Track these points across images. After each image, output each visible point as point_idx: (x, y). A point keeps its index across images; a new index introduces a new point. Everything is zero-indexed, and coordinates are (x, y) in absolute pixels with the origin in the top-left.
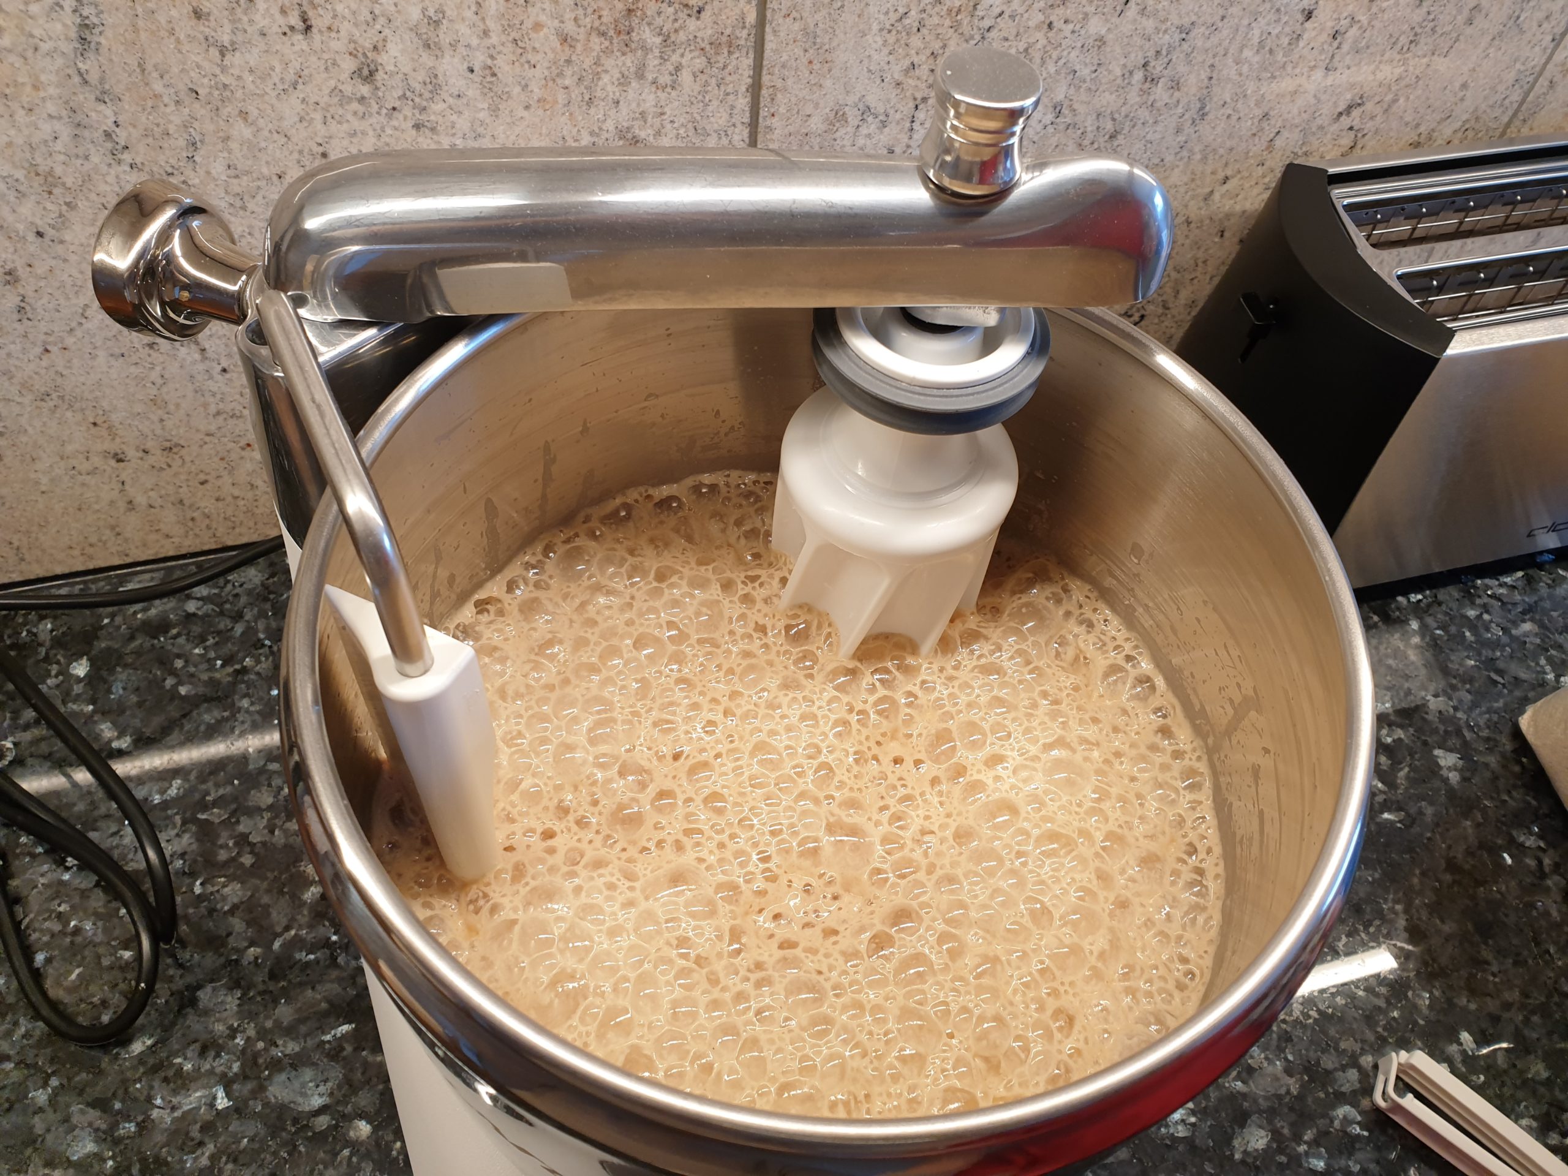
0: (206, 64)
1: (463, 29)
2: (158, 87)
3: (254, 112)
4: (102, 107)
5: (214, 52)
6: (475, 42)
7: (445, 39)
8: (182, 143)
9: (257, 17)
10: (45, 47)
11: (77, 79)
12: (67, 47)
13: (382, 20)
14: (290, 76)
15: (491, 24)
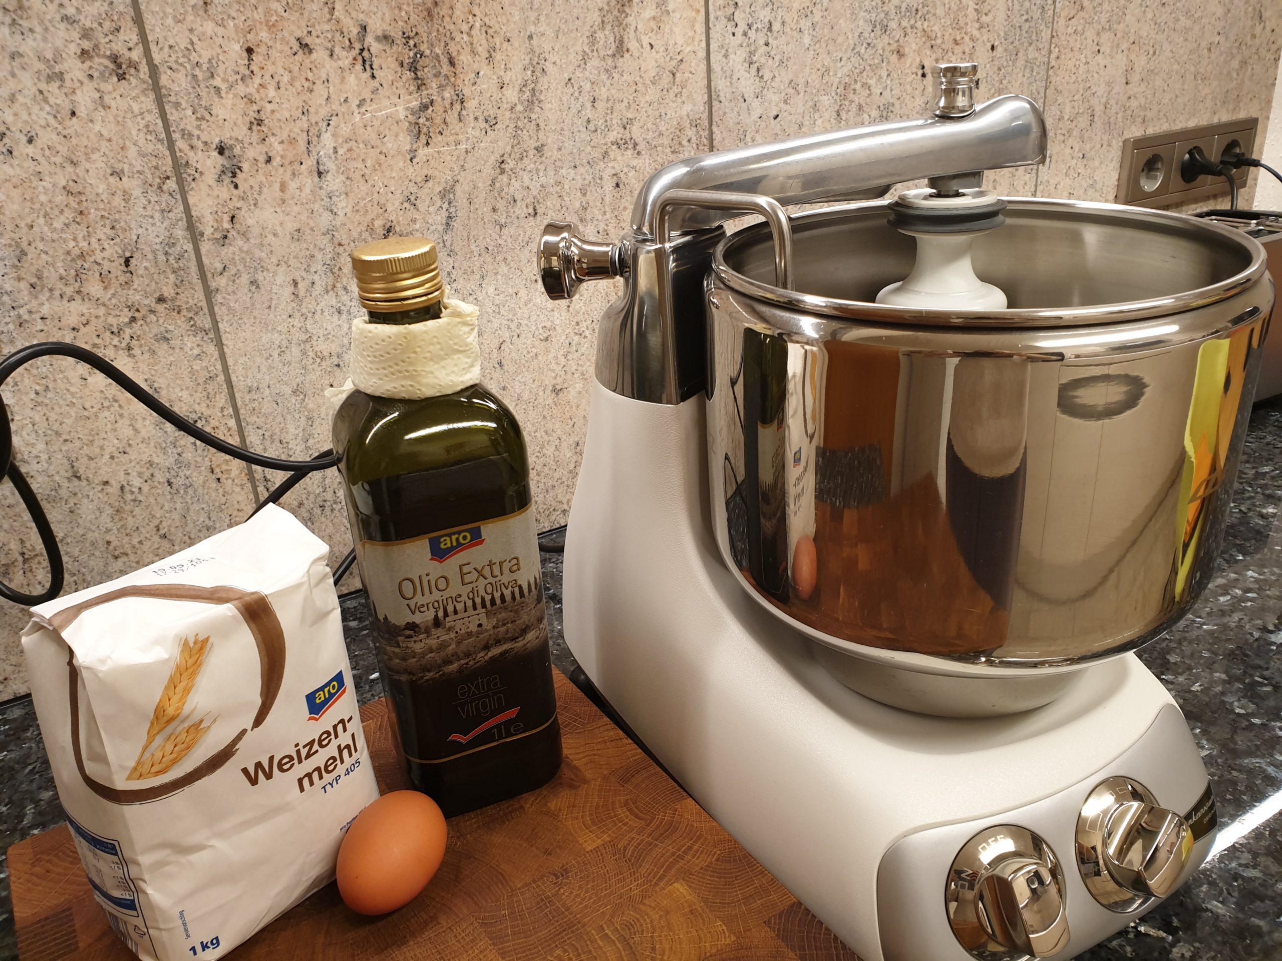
0: (493, 234)
1: (596, 212)
2: (473, 247)
3: (510, 258)
4: (449, 259)
5: (498, 227)
6: (600, 218)
7: (589, 217)
8: (478, 277)
9: (517, 210)
10: (432, 228)
11: (442, 245)
12: (440, 228)
13: (564, 209)
14: (527, 239)
15: (608, 209)
